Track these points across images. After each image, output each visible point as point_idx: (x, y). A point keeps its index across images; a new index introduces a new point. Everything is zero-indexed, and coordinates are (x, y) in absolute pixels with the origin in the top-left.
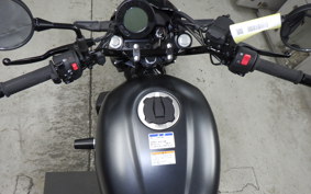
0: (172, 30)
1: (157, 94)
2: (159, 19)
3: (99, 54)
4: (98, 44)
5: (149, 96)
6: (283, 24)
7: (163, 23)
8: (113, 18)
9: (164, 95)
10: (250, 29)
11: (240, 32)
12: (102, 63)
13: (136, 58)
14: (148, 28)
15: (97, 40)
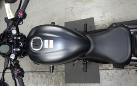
0: (10, 36)
1: (32, 44)
2: (5, 40)
3: (15, 62)
4: (12, 63)
5: (32, 46)
6: (8, 3)
7: (7, 39)
8: (4, 57)
9: (32, 41)
10: (10, 13)
11: (10, 16)
12: (18, 62)
13: (19, 50)
14: (8, 45)
15: (11, 63)
